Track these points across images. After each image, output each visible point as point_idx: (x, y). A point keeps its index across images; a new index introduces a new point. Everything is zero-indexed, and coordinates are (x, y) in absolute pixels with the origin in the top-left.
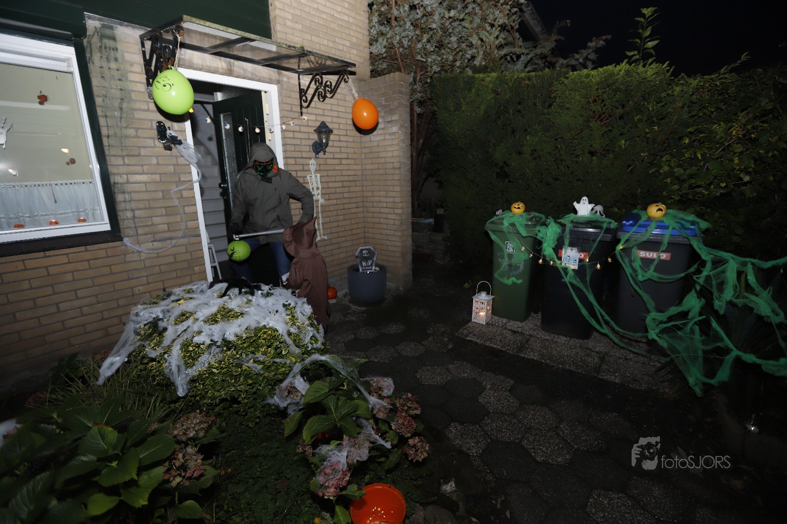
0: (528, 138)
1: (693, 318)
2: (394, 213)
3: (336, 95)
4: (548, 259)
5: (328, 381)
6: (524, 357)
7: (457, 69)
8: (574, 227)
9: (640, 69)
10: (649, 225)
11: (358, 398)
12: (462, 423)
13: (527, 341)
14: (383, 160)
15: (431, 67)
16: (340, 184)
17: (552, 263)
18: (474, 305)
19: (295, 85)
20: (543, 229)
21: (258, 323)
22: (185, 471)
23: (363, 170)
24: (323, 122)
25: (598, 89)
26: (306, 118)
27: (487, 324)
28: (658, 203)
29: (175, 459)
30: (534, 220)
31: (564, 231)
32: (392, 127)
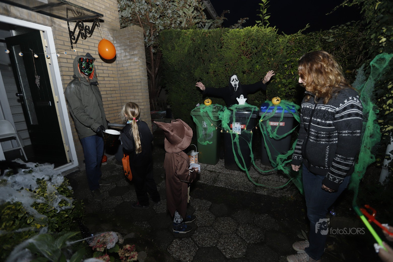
0: (211, 65)
3: (93, 35)
4: (225, 130)
7: (172, 28)
8: (237, 111)
9: (263, 29)
10: (274, 108)
13: (218, 176)
14: (131, 78)
15: (158, 27)
17: (227, 131)
20: (221, 113)
24: (88, 53)
25: (244, 39)
26: (76, 50)
28: (276, 97)
30: (217, 108)
31: (232, 114)
32: (134, 58)
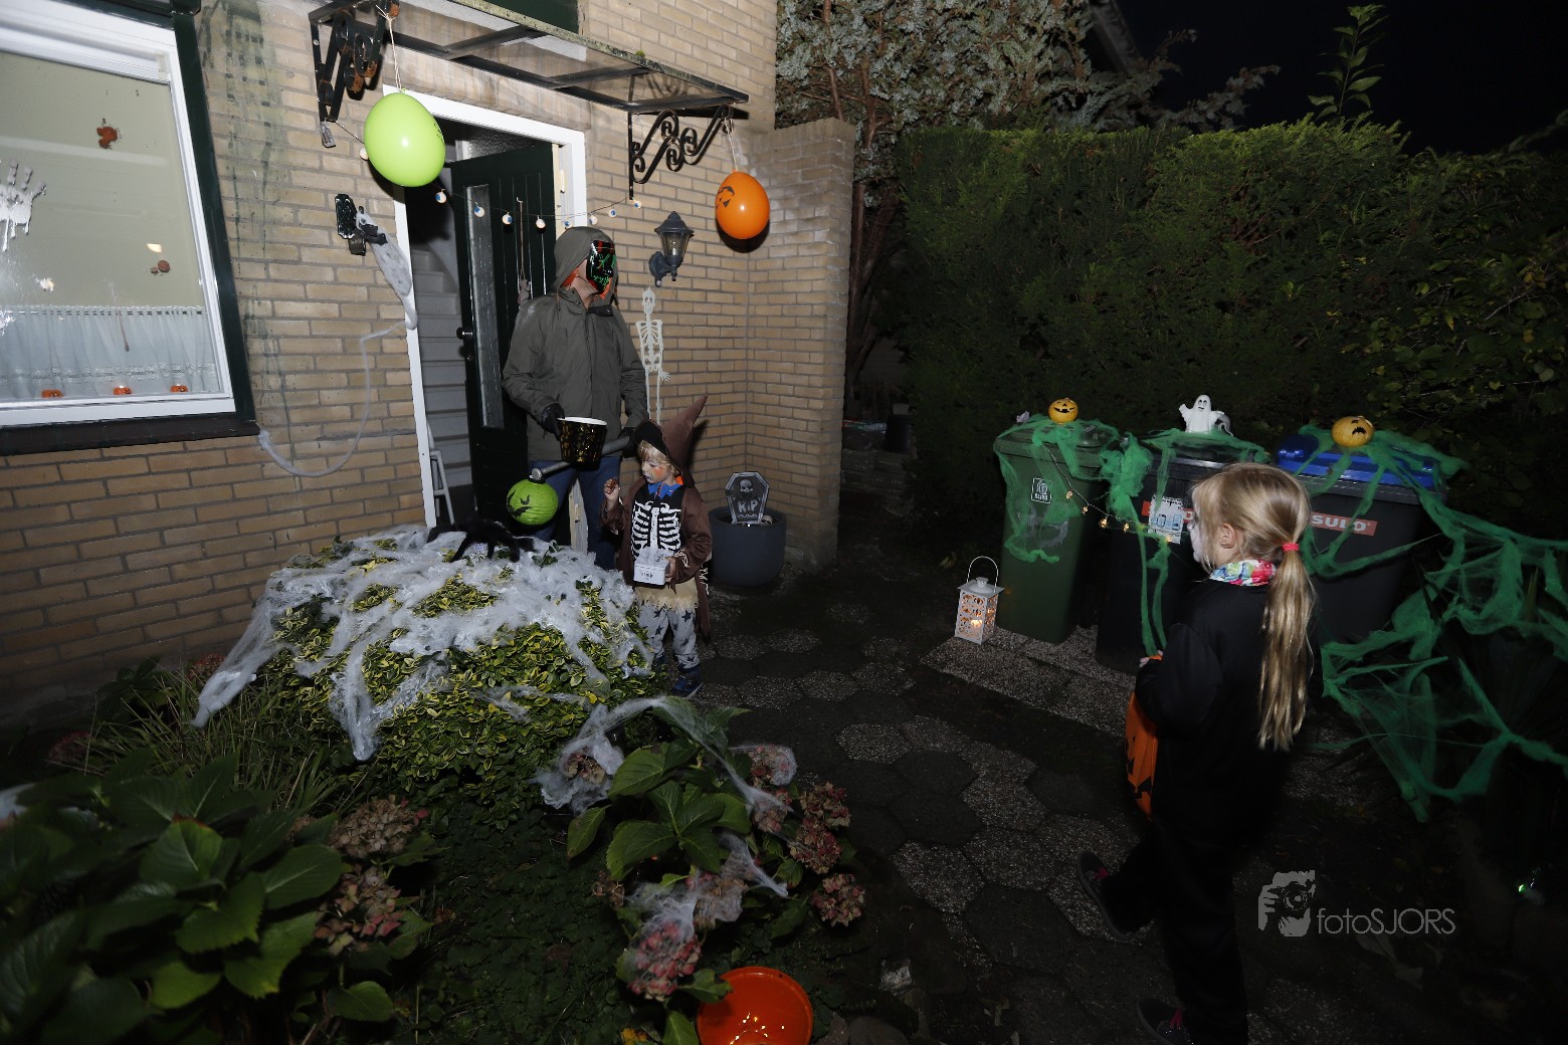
0: (1092, 269)
1: (1419, 660)
2: (808, 409)
3: (704, 158)
4: (1118, 518)
5: (665, 752)
6: (1059, 716)
7: (952, 117)
8: (1179, 456)
9: (1339, 134)
10: (1335, 461)
11: (723, 789)
12: (927, 845)
13: (1066, 684)
14: (792, 299)
15: (900, 112)
16: (702, 343)
17: (1127, 527)
18: (961, 602)
19: (621, 134)
20: (1113, 456)
21: (525, 619)
22: (361, 923)
23: (749, 316)
24: (674, 213)
25: (1245, 172)
26: (640, 204)
27: (986, 643)
28: (1356, 415)
29: (342, 896)
30: (1096, 436)
31: (1156, 463)
32: (813, 231)
